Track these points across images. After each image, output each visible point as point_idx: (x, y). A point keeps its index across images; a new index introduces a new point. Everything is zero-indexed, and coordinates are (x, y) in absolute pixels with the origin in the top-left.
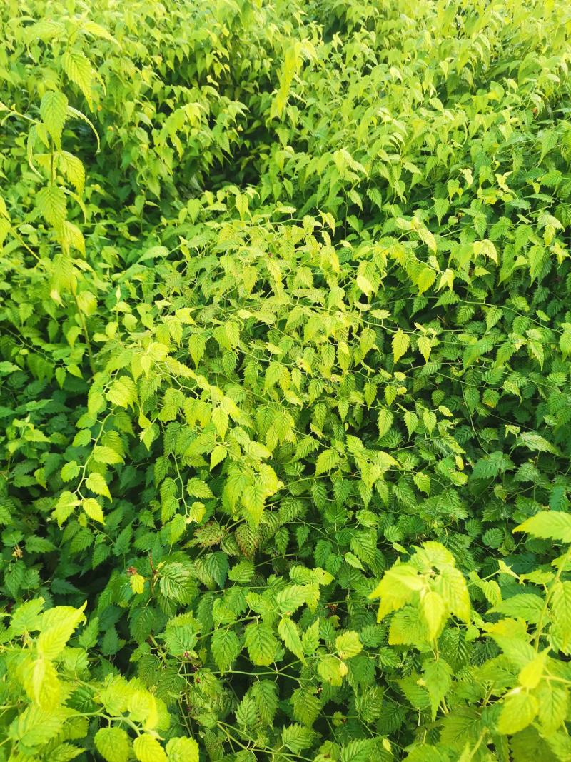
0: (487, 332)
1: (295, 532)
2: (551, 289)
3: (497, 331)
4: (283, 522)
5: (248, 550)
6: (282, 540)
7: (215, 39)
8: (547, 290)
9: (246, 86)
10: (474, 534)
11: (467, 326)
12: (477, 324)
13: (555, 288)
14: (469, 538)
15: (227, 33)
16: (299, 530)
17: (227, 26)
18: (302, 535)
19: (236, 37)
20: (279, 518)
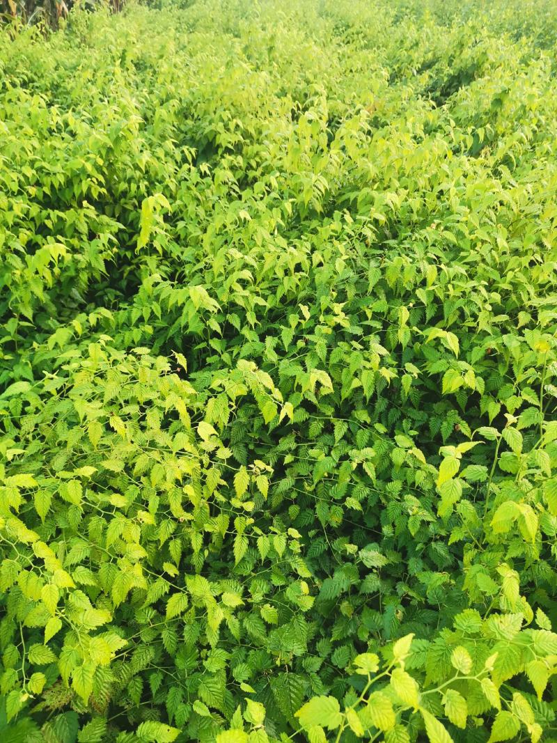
0: (336, 445)
1: (148, 679)
2: (390, 399)
3: (344, 442)
4: (136, 671)
5: (100, 706)
6: (136, 690)
7: (89, 167)
8: (386, 401)
9: (126, 203)
10: (324, 655)
11: (318, 439)
12: (327, 437)
13: (393, 398)
14: (319, 659)
15: (101, 162)
16: (152, 677)
17: (101, 157)
18: (155, 681)
19: (111, 164)
20: (131, 666)
